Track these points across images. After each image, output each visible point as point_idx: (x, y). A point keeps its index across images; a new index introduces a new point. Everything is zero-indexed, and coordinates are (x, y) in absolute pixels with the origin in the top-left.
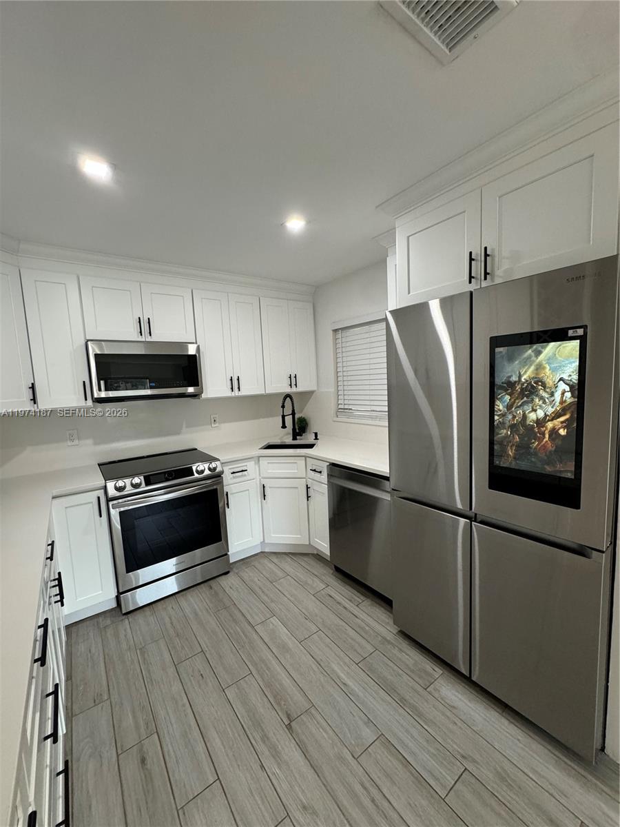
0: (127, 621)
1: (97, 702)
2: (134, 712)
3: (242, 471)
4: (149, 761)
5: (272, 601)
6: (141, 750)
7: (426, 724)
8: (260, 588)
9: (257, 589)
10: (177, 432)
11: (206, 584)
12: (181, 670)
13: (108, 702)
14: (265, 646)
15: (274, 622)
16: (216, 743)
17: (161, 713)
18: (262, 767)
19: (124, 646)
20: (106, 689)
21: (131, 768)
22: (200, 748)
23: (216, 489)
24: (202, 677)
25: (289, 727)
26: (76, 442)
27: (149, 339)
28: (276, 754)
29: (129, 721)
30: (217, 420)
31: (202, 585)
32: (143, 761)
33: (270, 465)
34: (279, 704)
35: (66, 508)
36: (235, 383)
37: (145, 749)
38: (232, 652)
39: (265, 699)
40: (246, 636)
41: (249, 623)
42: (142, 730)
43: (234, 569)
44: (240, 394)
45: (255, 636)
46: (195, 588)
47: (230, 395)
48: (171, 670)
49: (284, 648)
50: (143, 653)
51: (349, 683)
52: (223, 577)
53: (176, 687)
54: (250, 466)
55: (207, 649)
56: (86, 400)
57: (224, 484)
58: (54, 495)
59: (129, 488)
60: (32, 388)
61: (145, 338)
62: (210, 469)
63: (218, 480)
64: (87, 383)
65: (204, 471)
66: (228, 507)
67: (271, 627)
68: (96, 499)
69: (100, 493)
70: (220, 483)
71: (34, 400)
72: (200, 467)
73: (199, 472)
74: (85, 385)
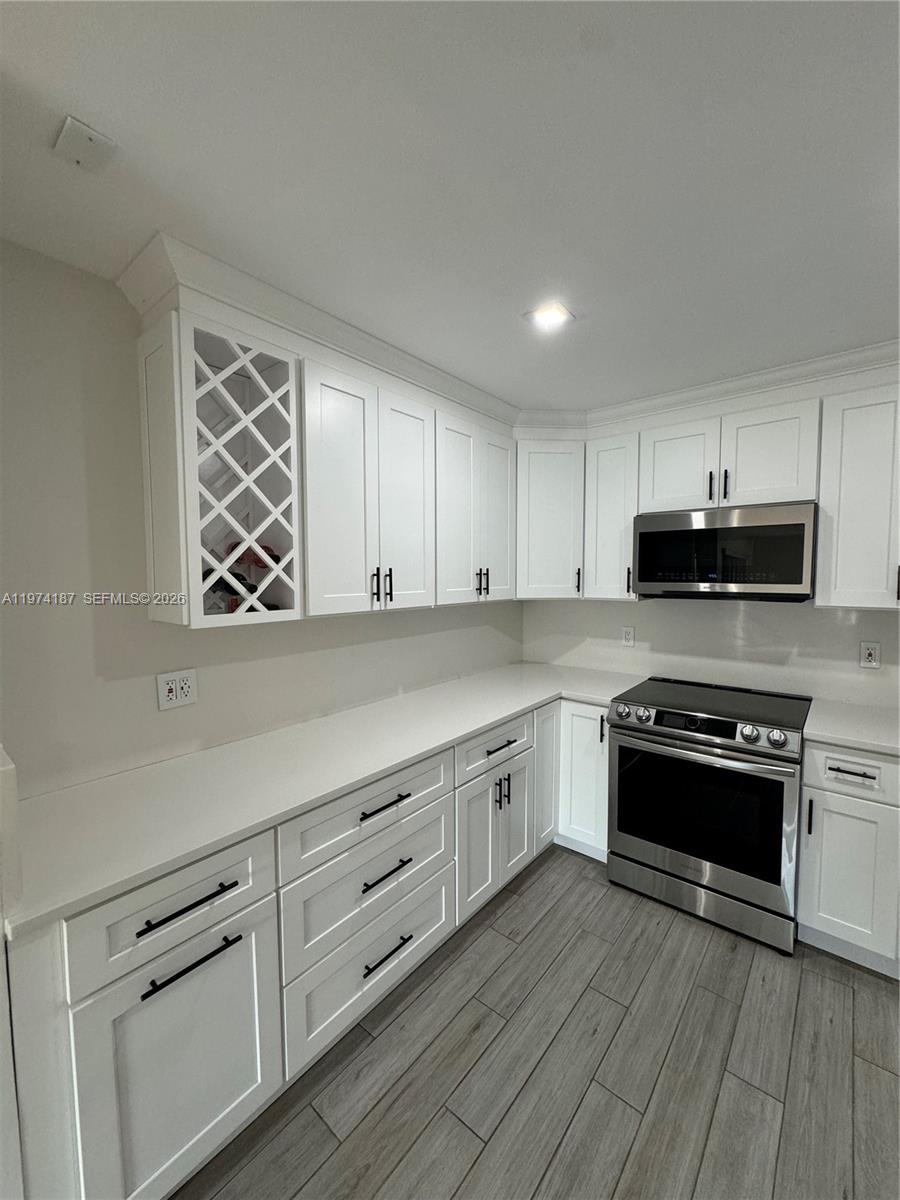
0: (604, 891)
1: (511, 936)
2: (515, 980)
3: (865, 776)
4: (477, 1035)
5: (811, 1079)
6: (485, 1016)
8: (816, 1035)
9: (808, 1028)
11: (732, 937)
12: (587, 998)
13: (515, 946)
15: (769, 1108)
17: (527, 1012)
19: (576, 914)
20: (526, 934)
21: (466, 1021)
22: (510, 1092)
23: (782, 783)
24: (594, 1033)
26: (631, 643)
27: (726, 503)
29: (506, 981)
31: (726, 933)
32: (477, 1027)
35: (573, 715)
37: (488, 1019)
38: (655, 1056)
40: (699, 1063)
41: (726, 1059)
42: (502, 1005)
43: (806, 961)
48: (579, 987)
50: (580, 937)
52: (771, 953)
53: (564, 1008)
55: (633, 1013)
56: (628, 591)
57: (805, 780)
58: (563, 695)
59: (633, 720)
60: (579, 574)
61: (719, 502)
62: (769, 739)
63: (789, 769)
64: (631, 570)
65: (757, 739)
66: (810, 832)
67: (755, 1109)
68: (599, 719)
69: (605, 712)
70: (792, 775)
71: (578, 587)
72: (748, 730)
73: (746, 738)
74: (629, 573)
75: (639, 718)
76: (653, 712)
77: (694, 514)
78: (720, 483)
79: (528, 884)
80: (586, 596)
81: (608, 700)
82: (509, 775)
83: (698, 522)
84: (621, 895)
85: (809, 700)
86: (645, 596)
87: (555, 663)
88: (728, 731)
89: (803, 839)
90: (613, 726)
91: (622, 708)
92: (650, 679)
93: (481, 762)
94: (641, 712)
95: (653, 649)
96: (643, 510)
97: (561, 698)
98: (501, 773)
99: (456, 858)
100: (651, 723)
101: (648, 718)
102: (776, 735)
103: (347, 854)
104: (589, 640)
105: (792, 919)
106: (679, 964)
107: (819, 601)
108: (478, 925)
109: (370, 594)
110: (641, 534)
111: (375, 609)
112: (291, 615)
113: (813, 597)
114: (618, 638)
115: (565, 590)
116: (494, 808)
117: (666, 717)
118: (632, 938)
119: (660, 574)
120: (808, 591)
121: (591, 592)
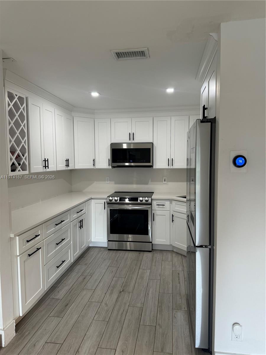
0: (107, 252)
1: (85, 265)
2: (91, 270)
3: (163, 205)
4: (85, 279)
5: (155, 266)
7: (159, 314)
8: (156, 261)
9: (154, 260)
10: (147, 183)
12: (109, 268)
13: (87, 266)
14: (137, 275)
15: (148, 271)
16: (101, 284)
17: (96, 274)
18: (106, 294)
19: (101, 257)
20: (89, 263)
21: (81, 279)
23: (148, 210)
24: (112, 272)
25: (120, 292)
26: (109, 182)
27: (133, 142)
28: (111, 293)
29: (88, 271)
30: (166, 180)
31: (138, 252)
32: (84, 278)
33: (176, 205)
34: (124, 287)
35: (96, 203)
36: (171, 162)
37: (87, 277)
38: (126, 271)
39: (122, 284)
40: (134, 270)
41: (140, 267)
42: (89, 274)
43: (154, 252)
44: (173, 168)
45: (137, 271)
46: (136, 252)
47: (168, 168)
48: (107, 267)
49: (142, 278)
50: (104, 260)
51: (150, 295)
52: (147, 252)
53: (104, 271)
54: (167, 203)
55: (120, 267)
56: (109, 166)
57: (152, 209)
58: (93, 198)
59: (113, 201)
60: (94, 161)
61: (131, 141)
62: (145, 200)
63: (149, 206)
64: (110, 160)
65: (142, 200)
66: (154, 221)
67: (145, 271)
68: (104, 202)
69: (105, 201)
70: (150, 208)
71: (94, 165)
72: (141, 199)
73: (140, 201)
74: (109, 160)
75: (115, 200)
76: (119, 198)
77: (124, 144)
78: (132, 136)
79: (86, 255)
80: (96, 168)
81: (106, 196)
82: (82, 220)
83: (125, 146)
84: (112, 252)
85: (153, 193)
86: (113, 167)
87: (84, 191)
88: (136, 199)
89: (152, 222)
90: (108, 204)
91: (111, 198)
92: (115, 192)
93: (75, 216)
94: (116, 198)
95: (115, 183)
96: (112, 142)
97: (92, 199)
98: (80, 219)
99: (72, 242)
100: (118, 201)
101: (117, 200)
102: (146, 199)
103: (53, 234)
104: (95, 182)
105: (151, 242)
106: (128, 258)
107: (154, 167)
108: (75, 265)
109: (43, 166)
110: (112, 149)
111: (44, 171)
112: (27, 172)
113: (153, 167)
114: (105, 181)
115: (90, 166)
116: (79, 229)
117: (122, 199)
118: (117, 257)
119: (118, 161)
120: (152, 165)
121: (98, 166)
